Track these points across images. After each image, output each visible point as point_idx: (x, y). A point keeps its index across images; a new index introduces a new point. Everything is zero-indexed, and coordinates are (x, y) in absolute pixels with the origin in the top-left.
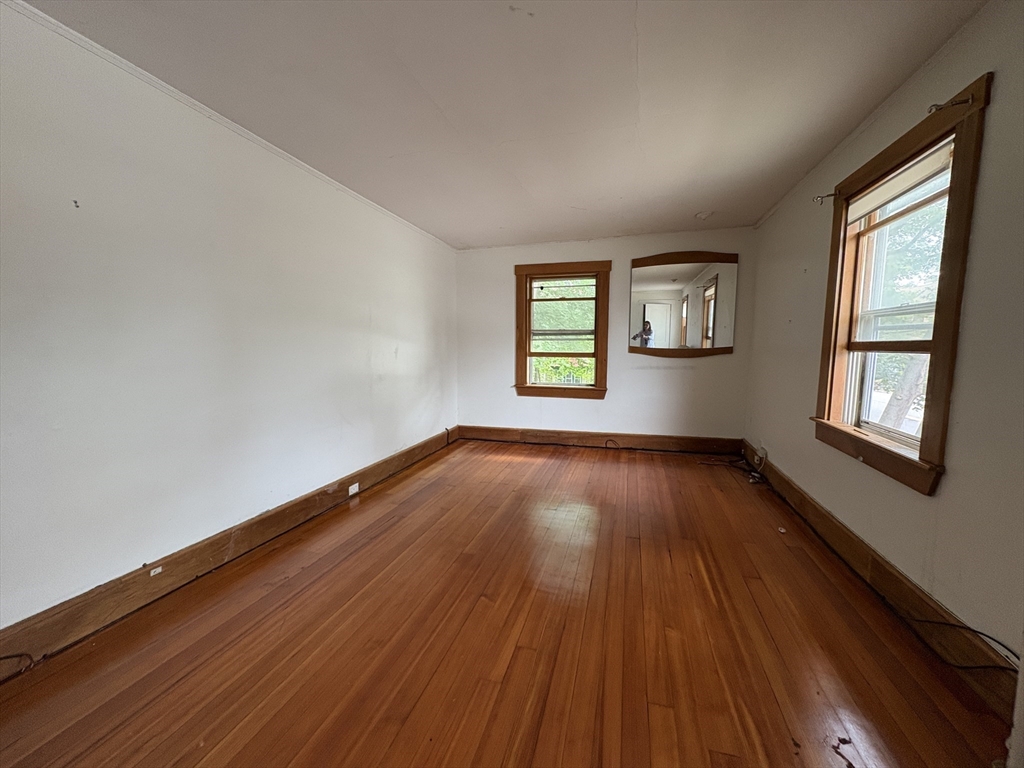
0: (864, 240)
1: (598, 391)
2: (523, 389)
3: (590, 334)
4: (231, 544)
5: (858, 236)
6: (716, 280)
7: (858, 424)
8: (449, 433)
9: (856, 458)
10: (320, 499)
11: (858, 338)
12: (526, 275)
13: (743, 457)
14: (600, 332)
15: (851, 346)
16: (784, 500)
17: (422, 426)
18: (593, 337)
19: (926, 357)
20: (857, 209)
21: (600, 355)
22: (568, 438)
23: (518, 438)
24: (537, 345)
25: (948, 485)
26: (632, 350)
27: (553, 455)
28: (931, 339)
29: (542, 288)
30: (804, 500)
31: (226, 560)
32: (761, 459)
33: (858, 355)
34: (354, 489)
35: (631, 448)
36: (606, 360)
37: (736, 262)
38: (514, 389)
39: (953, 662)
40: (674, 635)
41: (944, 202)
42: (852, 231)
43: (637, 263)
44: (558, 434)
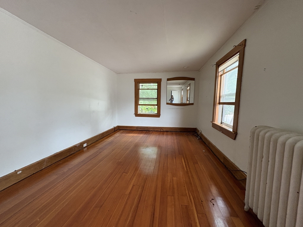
1: (158, 115)
2: (137, 115)
3: (156, 99)
4: (45, 163)
6: (190, 85)
7: (221, 123)
8: (115, 128)
9: (220, 131)
10: (74, 149)
11: (221, 101)
12: (138, 82)
13: (196, 133)
14: (159, 99)
15: (220, 103)
16: (205, 143)
17: (106, 126)
18: (157, 100)
19: (234, 106)
20: (221, 68)
21: (159, 105)
22: (150, 129)
23: (135, 129)
24: (141, 102)
25: (238, 137)
26: (167, 104)
27: (145, 133)
28: (235, 102)
29: (142, 86)
30: (210, 143)
31: (43, 168)
32: (200, 133)
33: (221, 105)
34: (85, 145)
35: (167, 131)
36: (160, 107)
37: (194, 80)
38: (134, 115)
39: (238, 179)
40: (175, 179)
42: (220, 74)
43: (168, 80)
44: (147, 127)
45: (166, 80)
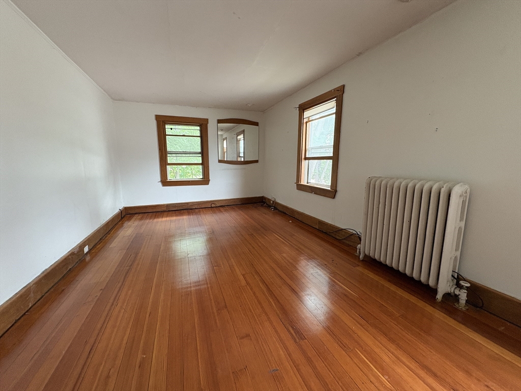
0: (308, 124)
1: (205, 181)
2: (165, 182)
3: (199, 154)
4: (32, 295)
5: (306, 123)
6: (243, 132)
7: (307, 183)
8: (121, 212)
9: (312, 193)
10: (72, 257)
11: (307, 156)
12: (162, 121)
13: (264, 203)
14: (204, 153)
15: (306, 159)
16: (285, 213)
17: (110, 208)
18: (200, 155)
19: (331, 161)
20: (307, 114)
21: (205, 164)
22: (192, 205)
23: (165, 209)
24: (170, 159)
25: (338, 195)
26: (220, 161)
27: (189, 214)
28: (332, 155)
29: (171, 129)
30: (293, 211)
31: (30, 306)
32: (273, 201)
33: (307, 161)
34: (86, 249)
35: (222, 206)
36: (208, 166)
37: (258, 125)
38: (160, 184)
41: (334, 116)
42: (305, 121)
43: (219, 121)
44: (187, 203)
45: (216, 122)
